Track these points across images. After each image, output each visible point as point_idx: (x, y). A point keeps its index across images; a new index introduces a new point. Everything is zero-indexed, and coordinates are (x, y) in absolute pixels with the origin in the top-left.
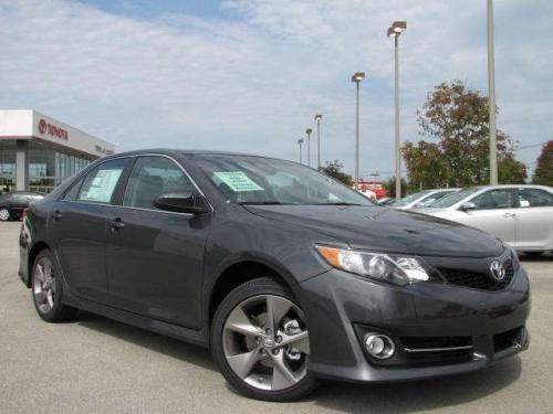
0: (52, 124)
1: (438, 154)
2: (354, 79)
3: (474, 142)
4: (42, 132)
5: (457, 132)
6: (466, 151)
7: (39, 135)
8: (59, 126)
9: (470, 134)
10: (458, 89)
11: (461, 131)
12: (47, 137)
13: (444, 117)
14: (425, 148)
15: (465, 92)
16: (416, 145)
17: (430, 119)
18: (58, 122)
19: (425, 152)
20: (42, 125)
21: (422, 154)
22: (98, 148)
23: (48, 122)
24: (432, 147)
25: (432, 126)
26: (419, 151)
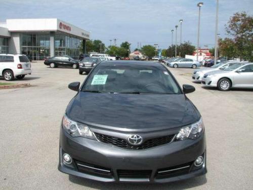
0: (65, 24)
1: (233, 43)
2: (198, 5)
3: (249, 39)
4: (61, 28)
5: (242, 34)
6: (245, 42)
7: (59, 29)
8: (67, 25)
9: (248, 35)
10: (243, 15)
11: (244, 34)
12: (63, 30)
13: (237, 27)
14: (227, 41)
15: (247, 17)
16: (223, 40)
17: (230, 28)
18: (67, 23)
19: (227, 42)
20: (61, 25)
21: (225, 43)
22: (83, 34)
23: (63, 23)
24: (230, 41)
25: (231, 31)
26: (225, 42)
